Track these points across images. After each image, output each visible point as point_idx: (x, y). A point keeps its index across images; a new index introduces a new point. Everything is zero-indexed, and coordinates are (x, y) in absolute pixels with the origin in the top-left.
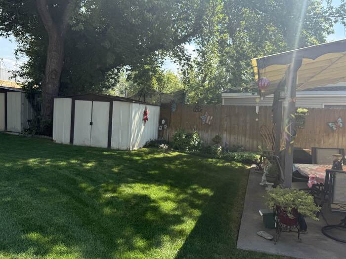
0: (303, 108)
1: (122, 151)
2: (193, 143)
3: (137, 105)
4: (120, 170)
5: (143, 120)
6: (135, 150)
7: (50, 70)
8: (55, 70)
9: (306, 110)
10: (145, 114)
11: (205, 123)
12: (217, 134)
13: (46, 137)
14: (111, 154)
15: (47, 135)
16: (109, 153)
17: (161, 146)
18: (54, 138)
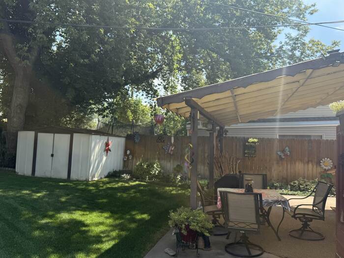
0: (253, 138)
1: (81, 181)
2: (154, 172)
3: (98, 137)
4: (67, 199)
5: (105, 151)
6: (94, 180)
7: (16, 105)
8: (20, 105)
9: (256, 140)
10: (107, 144)
11: (168, 153)
12: (179, 164)
13: (10, 169)
14: (66, 185)
15: (11, 167)
16: (65, 184)
17: (123, 176)
18: (17, 170)
